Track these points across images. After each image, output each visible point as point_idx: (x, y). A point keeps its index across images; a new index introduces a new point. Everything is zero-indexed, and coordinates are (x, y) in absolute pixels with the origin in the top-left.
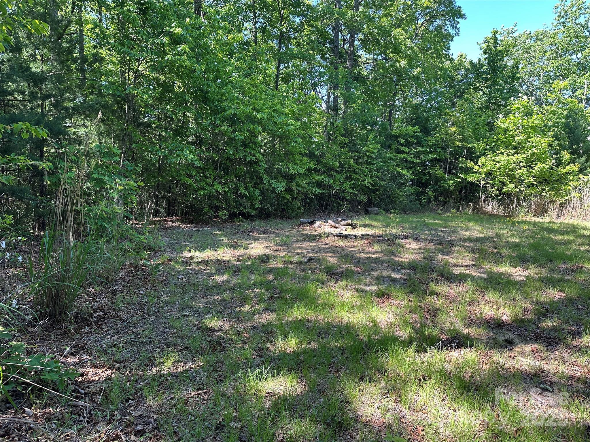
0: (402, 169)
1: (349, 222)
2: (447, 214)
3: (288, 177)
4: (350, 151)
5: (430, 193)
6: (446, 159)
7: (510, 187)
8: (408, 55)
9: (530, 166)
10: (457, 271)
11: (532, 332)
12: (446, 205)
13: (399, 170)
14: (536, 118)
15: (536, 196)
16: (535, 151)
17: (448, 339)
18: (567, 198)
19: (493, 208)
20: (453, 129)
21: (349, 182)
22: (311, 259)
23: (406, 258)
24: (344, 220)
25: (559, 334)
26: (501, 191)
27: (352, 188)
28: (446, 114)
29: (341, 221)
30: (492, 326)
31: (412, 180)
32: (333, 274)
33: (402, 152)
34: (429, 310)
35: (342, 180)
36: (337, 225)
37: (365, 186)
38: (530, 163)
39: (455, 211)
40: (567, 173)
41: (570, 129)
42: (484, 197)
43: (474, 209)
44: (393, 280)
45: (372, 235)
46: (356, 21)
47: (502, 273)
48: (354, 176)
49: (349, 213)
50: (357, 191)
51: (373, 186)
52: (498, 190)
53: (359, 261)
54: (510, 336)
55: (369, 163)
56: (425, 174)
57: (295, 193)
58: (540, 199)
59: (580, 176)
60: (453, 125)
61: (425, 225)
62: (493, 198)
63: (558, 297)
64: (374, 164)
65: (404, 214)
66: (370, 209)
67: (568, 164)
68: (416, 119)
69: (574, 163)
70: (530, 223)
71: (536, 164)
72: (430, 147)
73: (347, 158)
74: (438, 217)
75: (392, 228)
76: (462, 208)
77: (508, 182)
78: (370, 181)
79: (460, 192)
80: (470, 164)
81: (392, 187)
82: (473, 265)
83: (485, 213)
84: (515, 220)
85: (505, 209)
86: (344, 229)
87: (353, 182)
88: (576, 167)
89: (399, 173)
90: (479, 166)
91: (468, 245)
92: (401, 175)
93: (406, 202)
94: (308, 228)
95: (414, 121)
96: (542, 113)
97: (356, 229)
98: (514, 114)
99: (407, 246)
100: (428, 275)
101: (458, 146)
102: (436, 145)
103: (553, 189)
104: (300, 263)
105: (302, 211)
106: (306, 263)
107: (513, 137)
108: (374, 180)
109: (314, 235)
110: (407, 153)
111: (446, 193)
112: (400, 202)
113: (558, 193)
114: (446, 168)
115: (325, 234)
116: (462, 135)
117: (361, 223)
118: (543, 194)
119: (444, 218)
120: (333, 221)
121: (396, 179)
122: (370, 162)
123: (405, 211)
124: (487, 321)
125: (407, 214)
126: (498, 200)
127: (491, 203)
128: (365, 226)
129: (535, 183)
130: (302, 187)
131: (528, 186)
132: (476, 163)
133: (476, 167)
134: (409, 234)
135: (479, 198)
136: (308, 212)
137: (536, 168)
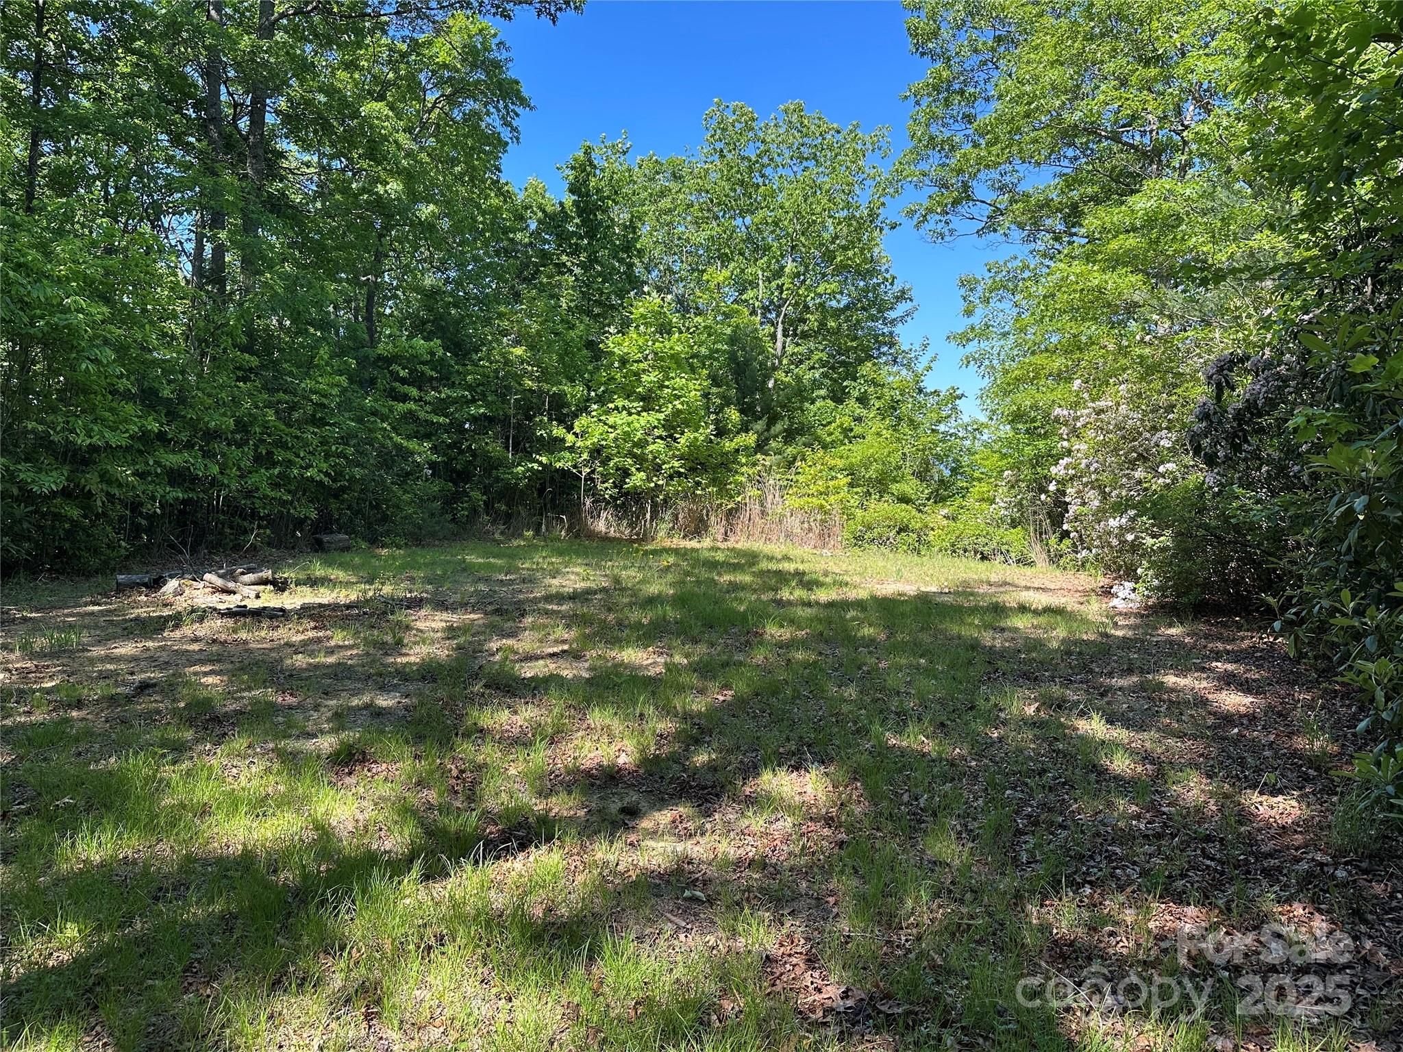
0: (409, 438)
1: (267, 574)
2: (515, 543)
3: (74, 455)
4: (265, 387)
5: (476, 495)
6: (507, 417)
7: (637, 479)
8: (405, 168)
9: (671, 436)
10: (528, 671)
11: (672, 780)
12: (513, 520)
13: (398, 439)
14: (678, 340)
15: (686, 497)
16: (680, 407)
17: (503, 831)
18: (739, 499)
19: (609, 526)
20: (519, 351)
21: (267, 469)
22: (144, 687)
23: (414, 655)
24: (250, 570)
25: (720, 776)
26: (621, 488)
27: (275, 486)
28: (501, 316)
29: (243, 573)
30: (598, 782)
31: (432, 465)
32: (211, 719)
33: (405, 398)
34: (462, 772)
35: (246, 463)
36: (231, 585)
37: (311, 479)
38: (672, 428)
39: (530, 533)
40: (737, 451)
41: (738, 364)
42: (588, 502)
43: (569, 530)
44: (379, 713)
45: (329, 605)
46: (265, 64)
47: (622, 664)
48: (280, 456)
49: (267, 550)
50: (289, 492)
51: (334, 480)
52: (616, 487)
53: (291, 676)
54: (633, 797)
55: (322, 423)
56: (461, 452)
57: (99, 503)
58: (694, 502)
59: (759, 456)
60: (517, 343)
61: (464, 570)
62: (608, 503)
63: (721, 698)
64: (333, 424)
65: (417, 546)
66: (326, 538)
67: (738, 433)
68: (433, 322)
69: (747, 431)
70: (676, 551)
71: (682, 433)
72: (470, 388)
73: (257, 407)
74: (496, 550)
75: (383, 584)
76: (547, 530)
77: (633, 469)
78: (324, 466)
79: (541, 491)
80: (558, 431)
81: (384, 481)
82: (564, 652)
83: (592, 535)
84: (649, 547)
85: (631, 525)
86: (250, 595)
87: (276, 471)
88: (750, 439)
89: (398, 447)
90: (576, 435)
91: (555, 608)
92: (406, 454)
93: (419, 516)
94: (143, 598)
95: (429, 326)
96: (688, 329)
97: (287, 593)
98: (637, 327)
99: (418, 624)
100: (465, 688)
101: (530, 390)
102: (483, 385)
103: (714, 482)
104: (112, 700)
105: (123, 552)
106: (129, 699)
107: (637, 374)
108: (336, 464)
109: (161, 617)
110: (415, 401)
111: (510, 494)
112: (406, 518)
113: (723, 491)
114: (507, 439)
115: (193, 611)
116: (539, 367)
117: (302, 576)
118: (699, 492)
119: (508, 552)
120: (220, 576)
121: (394, 461)
122: (321, 419)
123: (417, 538)
124: (588, 773)
125: (423, 546)
126: (616, 506)
127: (604, 515)
128: (313, 582)
129: (682, 470)
130: (120, 485)
131: (671, 477)
132: (569, 429)
133: (570, 438)
134: (425, 595)
135: (579, 505)
136: (141, 554)
137: (682, 441)
